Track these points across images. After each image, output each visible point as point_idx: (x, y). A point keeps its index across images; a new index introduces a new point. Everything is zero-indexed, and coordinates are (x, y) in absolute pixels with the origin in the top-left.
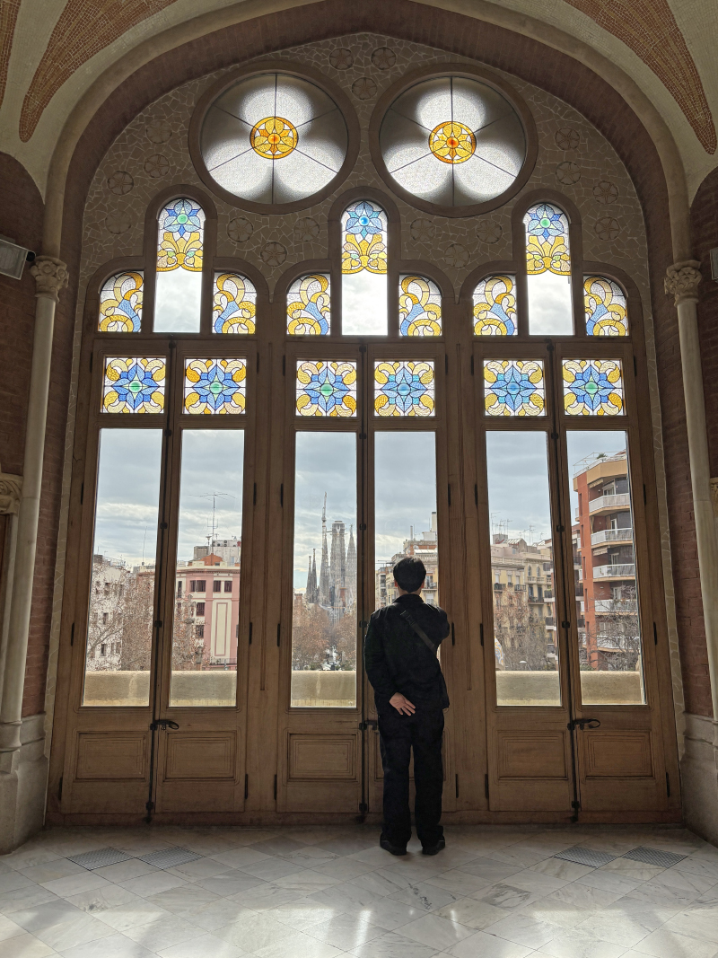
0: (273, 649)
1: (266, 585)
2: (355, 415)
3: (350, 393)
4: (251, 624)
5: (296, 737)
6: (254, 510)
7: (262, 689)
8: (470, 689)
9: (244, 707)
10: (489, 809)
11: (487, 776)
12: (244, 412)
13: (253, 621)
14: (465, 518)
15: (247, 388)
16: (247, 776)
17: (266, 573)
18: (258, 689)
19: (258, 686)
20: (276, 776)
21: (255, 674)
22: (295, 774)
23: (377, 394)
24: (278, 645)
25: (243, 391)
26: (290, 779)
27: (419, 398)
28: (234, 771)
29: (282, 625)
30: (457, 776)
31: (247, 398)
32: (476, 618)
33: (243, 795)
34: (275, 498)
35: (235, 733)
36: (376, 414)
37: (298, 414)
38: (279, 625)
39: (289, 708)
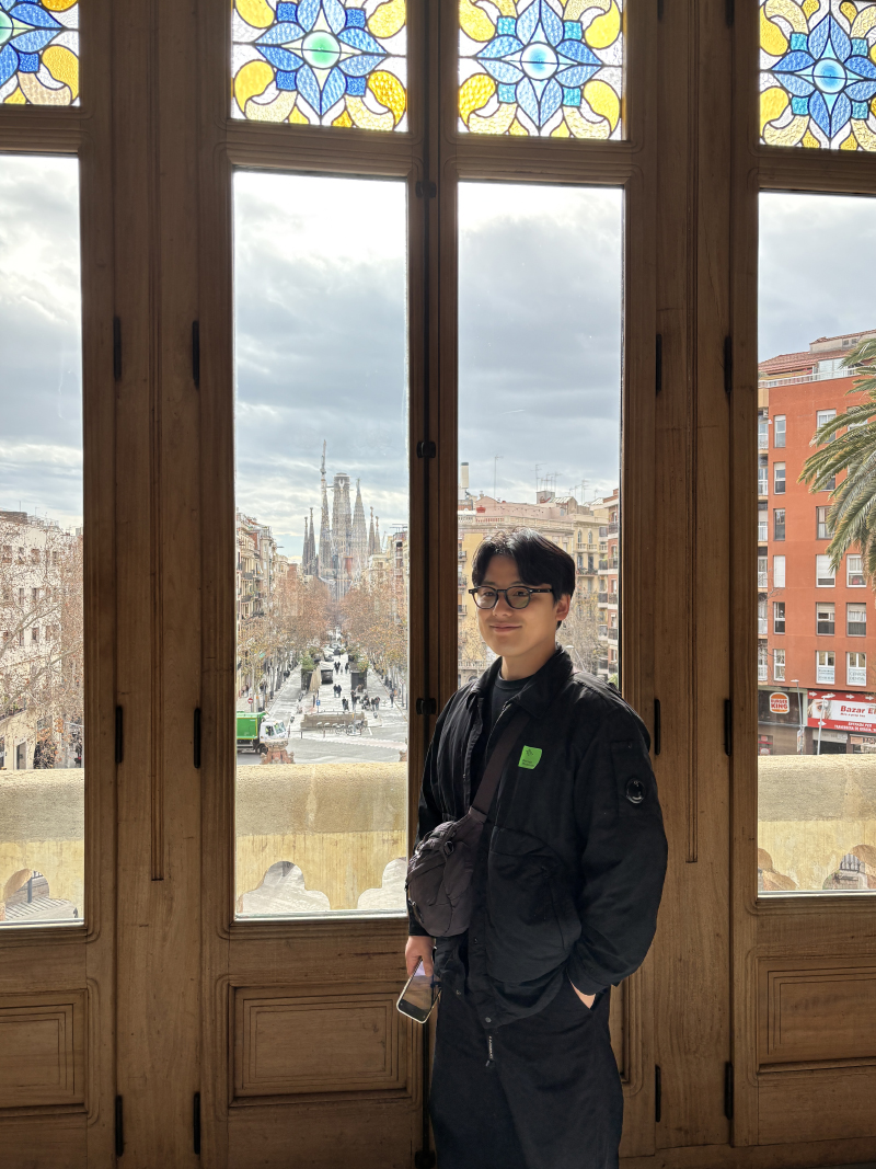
0: (182, 777)
1: (157, 606)
2: (403, 127)
3: (388, 64)
4: (119, 711)
5: (250, 994)
6: (117, 396)
7: (157, 878)
8: (695, 861)
9: (108, 926)
10: (731, 1141)
11: (729, 1067)
12: (77, 103)
13: (124, 700)
14: (695, 428)
15: (84, 31)
16: (119, 1100)
17: (156, 574)
18: (147, 877)
19: (145, 872)
20: (197, 1096)
21: (137, 839)
22: (248, 1086)
23: (465, 68)
24: (198, 763)
25: (72, 40)
26: (236, 1099)
27: (581, 88)
28: (85, 1090)
29: (206, 713)
30: (658, 1068)
31: (85, 60)
32: (713, 687)
33: (111, 1149)
34: (175, 361)
35: (84, 993)
36: (462, 129)
37: (236, 114)
38: (198, 712)
39: (232, 924)
